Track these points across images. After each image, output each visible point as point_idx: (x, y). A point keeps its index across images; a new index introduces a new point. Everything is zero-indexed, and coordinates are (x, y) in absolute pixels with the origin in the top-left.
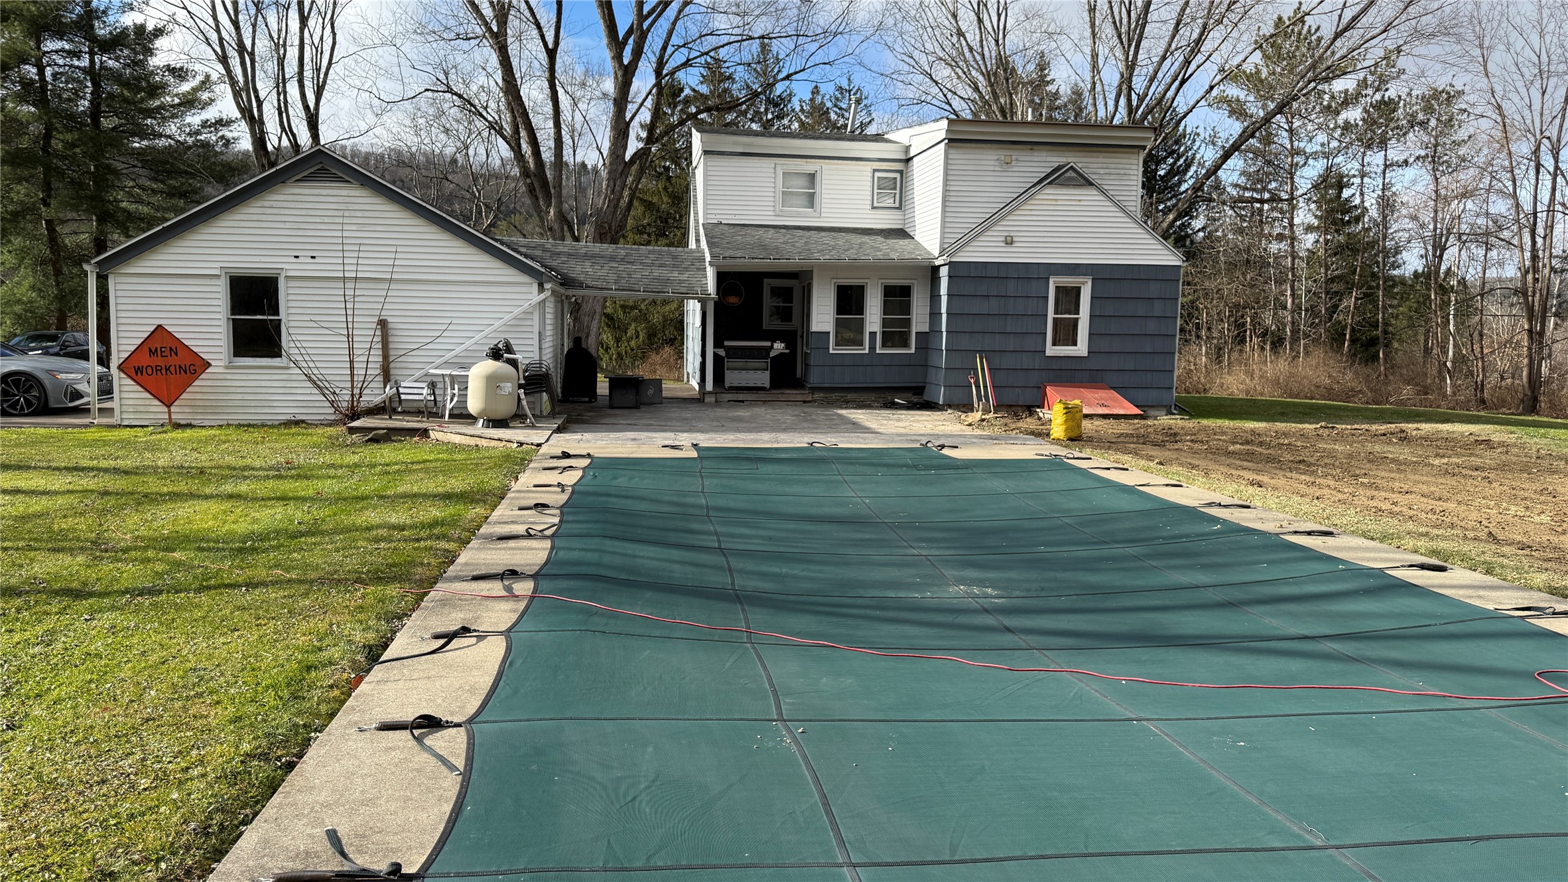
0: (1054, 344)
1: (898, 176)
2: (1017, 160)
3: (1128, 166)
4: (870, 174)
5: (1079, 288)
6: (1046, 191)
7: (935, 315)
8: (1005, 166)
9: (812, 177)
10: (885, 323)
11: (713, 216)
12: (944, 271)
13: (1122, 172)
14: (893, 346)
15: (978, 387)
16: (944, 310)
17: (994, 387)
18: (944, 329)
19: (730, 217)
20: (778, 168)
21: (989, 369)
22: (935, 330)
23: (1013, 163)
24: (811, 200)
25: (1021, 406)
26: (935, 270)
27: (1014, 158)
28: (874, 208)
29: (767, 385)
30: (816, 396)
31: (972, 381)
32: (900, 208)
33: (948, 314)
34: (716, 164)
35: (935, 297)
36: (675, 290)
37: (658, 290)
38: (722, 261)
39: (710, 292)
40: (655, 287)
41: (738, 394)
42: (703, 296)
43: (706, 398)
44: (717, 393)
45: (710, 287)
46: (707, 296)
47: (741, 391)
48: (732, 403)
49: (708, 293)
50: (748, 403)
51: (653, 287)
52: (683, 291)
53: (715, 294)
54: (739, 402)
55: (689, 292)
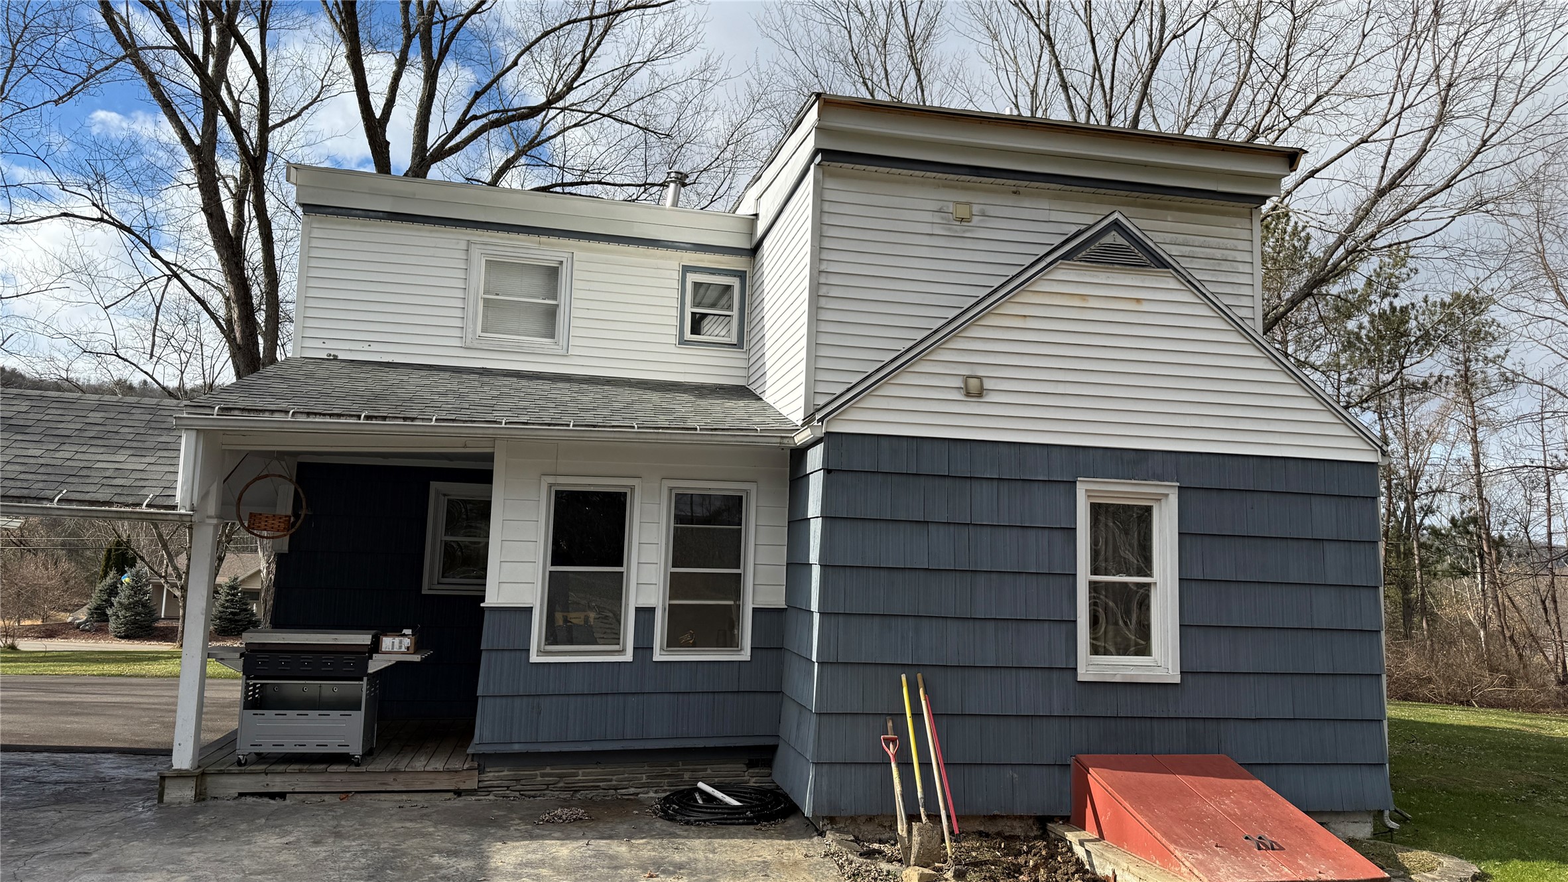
0: (1095, 650)
1: (735, 282)
2: (983, 214)
3: (1230, 243)
4: (676, 275)
5: (1149, 509)
6: (1059, 275)
7: (796, 567)
8: (958, 228)
9: (552, 273)
10: (677, 586)
11: (319, 344)
12: (815, 458)
13: (1218, 254)
14: (696, 643)
15: (905, 765)
16: (814, 556)
17: (948, 765)
18: (814, 606)
19: (359, 346)
20: (476, 252)
21: (935, 716)
22: (795, 608)
23: (975, 220)
24: (549, 320)
25: (1021, 818)
26: (799, 455)
27: (976, 209)
28: (682, 342)
29: (356, 749)
30: (492, 775)
31: (891, 751)
32: (739, 345)
33: (823, 566)
34: (332, 234)
35: (797, 523)
36: (78, 494)
37: (25, 492)
38: (215, 417)
39: (178, 499)
40: (25, 485)
41: (269, 776)
42: (152, 510)
43: (166, 791)
44: (203, 774)
45: (179, 485)
46: (162, 511)
47: (281, 768)
48: (250, 800)
49: (170, 503)
50: (296, 799)
51: (19, 484)
52: (100, 497)
53: (188, 507)
54: (272, 796)
55: (116, 499)
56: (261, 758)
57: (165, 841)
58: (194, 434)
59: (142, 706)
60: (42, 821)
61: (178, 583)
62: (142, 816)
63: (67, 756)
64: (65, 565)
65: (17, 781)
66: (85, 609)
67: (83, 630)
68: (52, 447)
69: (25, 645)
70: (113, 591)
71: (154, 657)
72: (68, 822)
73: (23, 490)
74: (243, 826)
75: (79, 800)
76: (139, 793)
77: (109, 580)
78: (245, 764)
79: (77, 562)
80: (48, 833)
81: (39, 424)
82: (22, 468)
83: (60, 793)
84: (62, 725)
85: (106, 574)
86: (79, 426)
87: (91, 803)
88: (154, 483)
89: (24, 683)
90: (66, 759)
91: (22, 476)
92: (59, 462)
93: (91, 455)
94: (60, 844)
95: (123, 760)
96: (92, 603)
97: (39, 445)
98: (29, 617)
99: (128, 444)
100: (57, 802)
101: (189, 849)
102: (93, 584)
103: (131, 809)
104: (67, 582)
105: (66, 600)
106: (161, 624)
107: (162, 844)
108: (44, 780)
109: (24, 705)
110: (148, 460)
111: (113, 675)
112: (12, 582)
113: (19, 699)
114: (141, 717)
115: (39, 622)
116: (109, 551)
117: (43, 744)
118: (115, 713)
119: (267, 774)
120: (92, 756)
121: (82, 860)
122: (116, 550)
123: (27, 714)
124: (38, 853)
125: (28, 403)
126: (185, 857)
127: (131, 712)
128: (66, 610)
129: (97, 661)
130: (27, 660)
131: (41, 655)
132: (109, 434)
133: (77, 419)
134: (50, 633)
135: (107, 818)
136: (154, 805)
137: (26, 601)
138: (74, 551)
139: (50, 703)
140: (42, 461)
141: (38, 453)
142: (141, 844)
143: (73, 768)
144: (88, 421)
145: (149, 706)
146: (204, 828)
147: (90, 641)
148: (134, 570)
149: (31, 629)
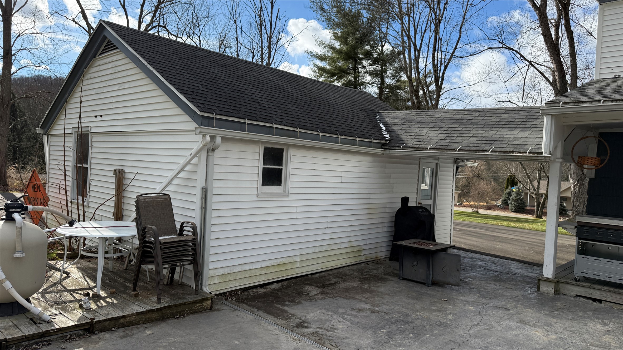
36: (499, 148)
37: (478, 148)
38: (560, 107)
39: (543, 150)
40: (478, 145)
41: (592, 289)
42: (531, 155)
43: (541, 286)
44: (558, 282)
45: (543, 143)
46: (536, 155)
47: (599, 287)
48: (582, 299)
49: (540, 151)
50: (607, 305)
51: (475, 145)
52: (508, 149)
53: (548, 153)
54: (594, 300)
55: (515, 150)
56: (586, 279)
57: (542, 312)
58: (550, 116)
59: (525, 242)
60: (489, 288)
61: (534, 192)
62: (531, 296)
63: (497, 259)
64: (493, 184)
65: (479, 267)
66: (500, 200)
67: (500, 208)
68: (488, 129)
69: (481, 211)
70: (510, 194)
71: (527, 221)
72: (500, 291)
73: (477, 148)
74: (581, 314)
75: (503, 281)
76: (528, 283)
77: (508, 190)
78: (579, 281)
79: (497, 183)
80: (492, 295)
81: (482, 121)
82: (476, 139)
83: (495, 276)
84: (495, 246)
85: (507, 188)
86: (498, 120)
87: (508, 284)
88: (531, 143)
89: (481, 226)
90: (497, 261)
91: (477, 142)
92: (491, 136)
93: (503, 132)
94: (497, 301)
95: (520, 265)
96: (503, 198)
97: (482, 129)
98: (482, 202)
99: (519, 126)
100: (495, 280)
101: (555, 320)
102: (502, 191)
103: (525, 291)
104: (494, 190)
105: (493, 197)
106: (528, 208)
107: (541, 313)
108: (490, 269)
109: (481, 235)
110: (528, 132)
111: (512, 227)
112: (476, 189)
113: (480, 232)
114: (525, 247)
115: (485, 204)
116: (508, 179)
117: (488, 252)
118: (515, 243)
119: (591, 288)
120: (507, 261)
121: (507, 312)
122: (511, 179)
123: (482, 239)
124: (488, 304)
125: (478, 113)
126: (553, 324)
127: (521, 244)
128: (494, 200)
129: (506, 220)
130: (482, 217)
131: (486, 216)
132: (510, 123)
133: (497, 118)
134: (489, 208)
135: (515, 293)
136: (535, 291)
137: (481, 196)
138: (496, 179)
139: (490, 236)
140: (484, 135)
141: (482, 132)
142: (531, 311)
143: (500, 265)
144: (501, 118)
145: (528, 242)
146: (560, 309)
147: (503, 212)
148: (517, 187)
149: (483, 206)
